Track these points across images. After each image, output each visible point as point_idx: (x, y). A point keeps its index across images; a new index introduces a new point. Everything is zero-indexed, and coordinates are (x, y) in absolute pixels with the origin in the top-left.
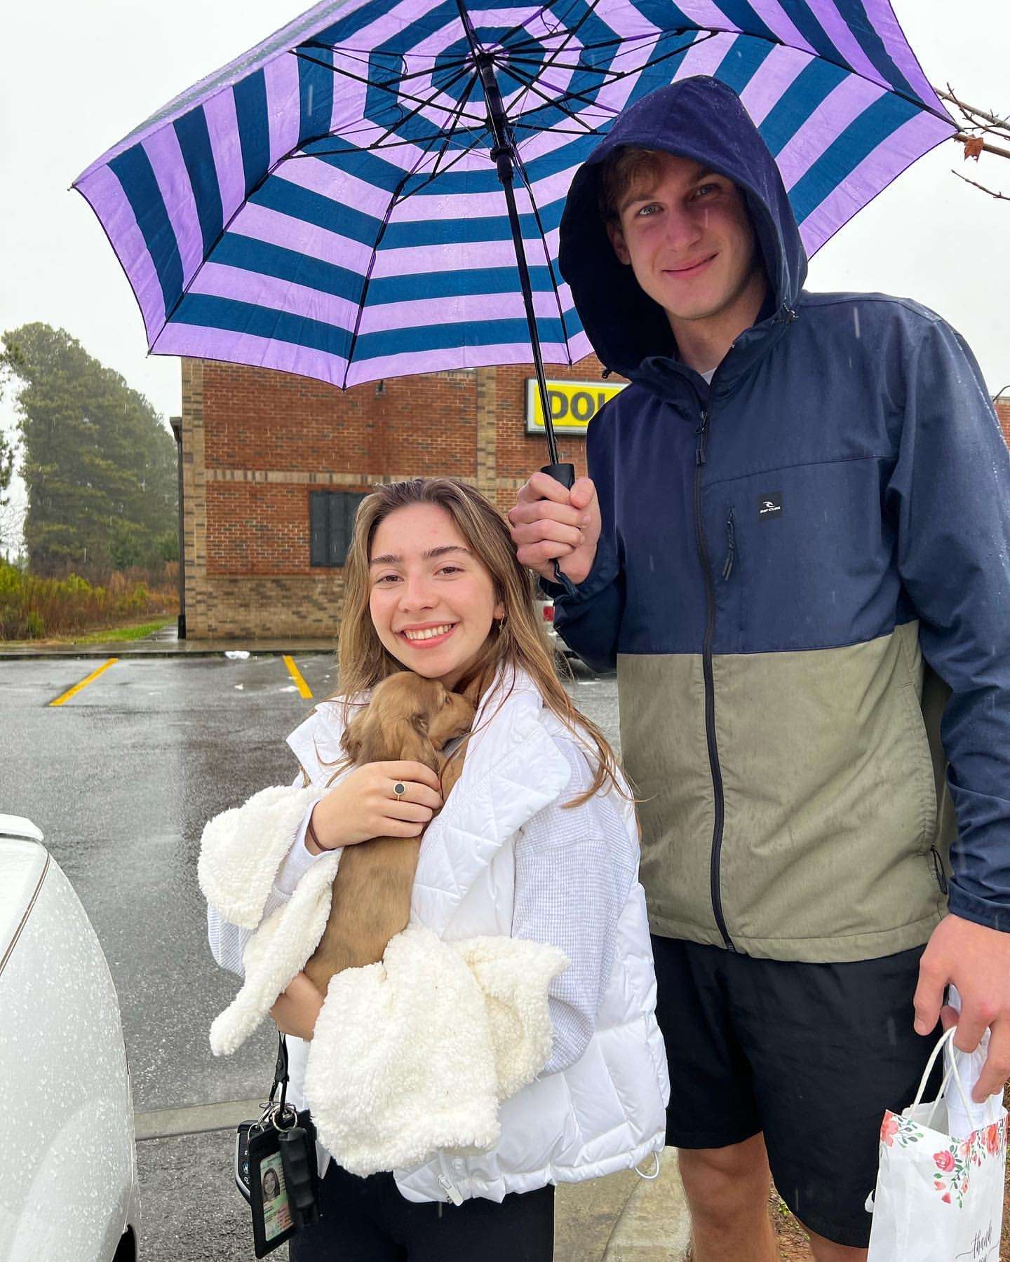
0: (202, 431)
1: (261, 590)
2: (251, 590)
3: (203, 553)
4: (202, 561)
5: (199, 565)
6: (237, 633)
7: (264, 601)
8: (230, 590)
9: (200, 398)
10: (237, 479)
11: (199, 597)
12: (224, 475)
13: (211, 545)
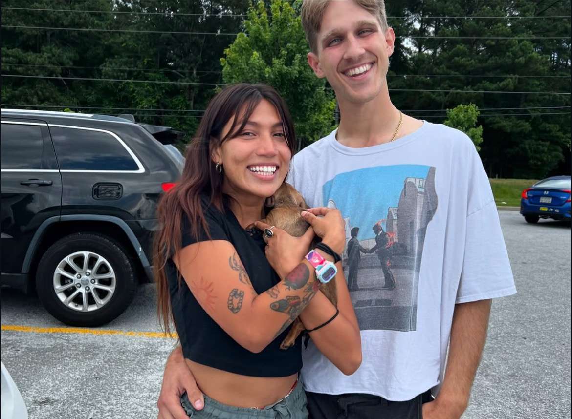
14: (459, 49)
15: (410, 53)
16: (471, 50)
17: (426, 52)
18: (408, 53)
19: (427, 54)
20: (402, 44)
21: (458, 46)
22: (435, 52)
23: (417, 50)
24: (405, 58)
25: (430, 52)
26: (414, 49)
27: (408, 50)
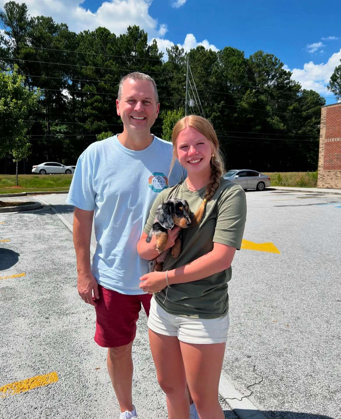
0: (325, 128)
1: (336, 174)
2: (334, 174)
3: (323, 164)
4: (322, 166)
5: (322, 167)
6: (329, 187)
7: (337, 178)
8: (328, 174)
9: (325, 118)
10: (332, 141)
11: (321, 176)
12: (329, 140)
13: (325, 161)
14: (97, 98)
15: (67, 99)
16: (104, 99)
17: (77, 99)
18: (66, 98)
19: (79, 100)
20: (61, 93)
21: (96, 96)
22: (82, 100)
23: (72, 97)
24: (64, 101)
25: (80, 99)
26: (70, 97)
27: (66, 97)
